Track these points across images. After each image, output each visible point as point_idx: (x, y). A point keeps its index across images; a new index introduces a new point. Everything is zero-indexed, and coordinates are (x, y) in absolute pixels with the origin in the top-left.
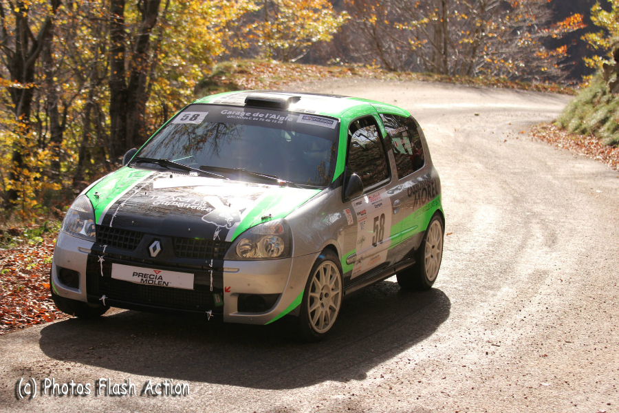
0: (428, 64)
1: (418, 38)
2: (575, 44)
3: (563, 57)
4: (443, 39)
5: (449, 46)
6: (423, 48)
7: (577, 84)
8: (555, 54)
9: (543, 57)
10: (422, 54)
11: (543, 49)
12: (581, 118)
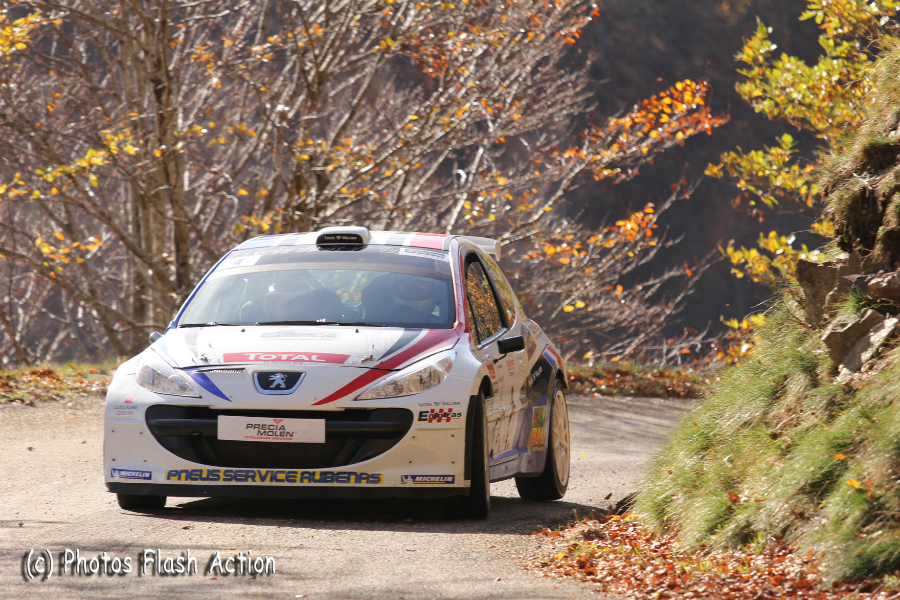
0: (117, 326)
1: (69, 229)
2: (687, 196)
3: (645, 251)
4: (170, 226)
5: (193, 251)
6: (92, 267)
7: (706, 349)
8: (611, 244)
9: (565, 261)
10: (92, 291)
11: (564, 228)
12: (730, 485)
